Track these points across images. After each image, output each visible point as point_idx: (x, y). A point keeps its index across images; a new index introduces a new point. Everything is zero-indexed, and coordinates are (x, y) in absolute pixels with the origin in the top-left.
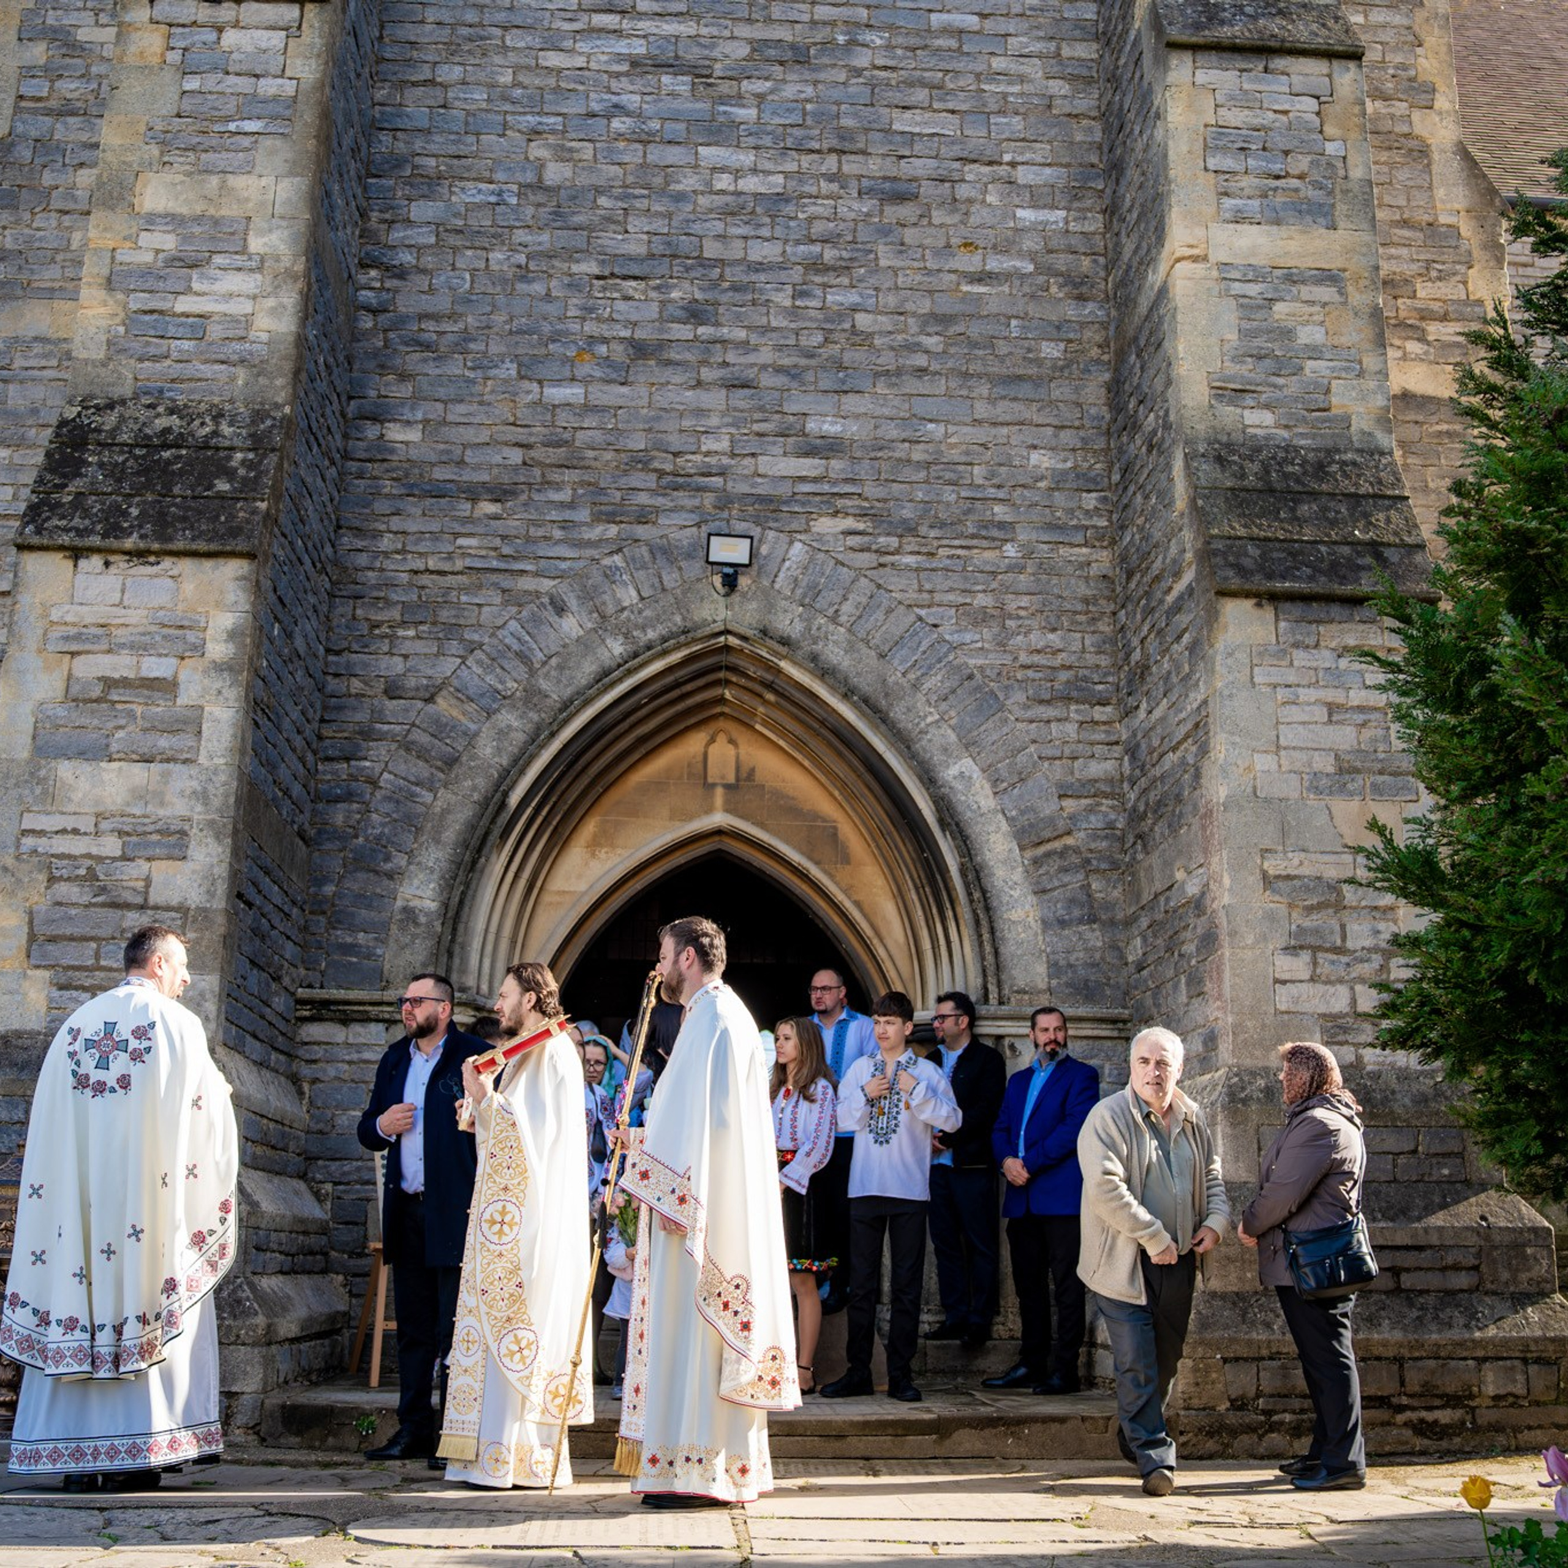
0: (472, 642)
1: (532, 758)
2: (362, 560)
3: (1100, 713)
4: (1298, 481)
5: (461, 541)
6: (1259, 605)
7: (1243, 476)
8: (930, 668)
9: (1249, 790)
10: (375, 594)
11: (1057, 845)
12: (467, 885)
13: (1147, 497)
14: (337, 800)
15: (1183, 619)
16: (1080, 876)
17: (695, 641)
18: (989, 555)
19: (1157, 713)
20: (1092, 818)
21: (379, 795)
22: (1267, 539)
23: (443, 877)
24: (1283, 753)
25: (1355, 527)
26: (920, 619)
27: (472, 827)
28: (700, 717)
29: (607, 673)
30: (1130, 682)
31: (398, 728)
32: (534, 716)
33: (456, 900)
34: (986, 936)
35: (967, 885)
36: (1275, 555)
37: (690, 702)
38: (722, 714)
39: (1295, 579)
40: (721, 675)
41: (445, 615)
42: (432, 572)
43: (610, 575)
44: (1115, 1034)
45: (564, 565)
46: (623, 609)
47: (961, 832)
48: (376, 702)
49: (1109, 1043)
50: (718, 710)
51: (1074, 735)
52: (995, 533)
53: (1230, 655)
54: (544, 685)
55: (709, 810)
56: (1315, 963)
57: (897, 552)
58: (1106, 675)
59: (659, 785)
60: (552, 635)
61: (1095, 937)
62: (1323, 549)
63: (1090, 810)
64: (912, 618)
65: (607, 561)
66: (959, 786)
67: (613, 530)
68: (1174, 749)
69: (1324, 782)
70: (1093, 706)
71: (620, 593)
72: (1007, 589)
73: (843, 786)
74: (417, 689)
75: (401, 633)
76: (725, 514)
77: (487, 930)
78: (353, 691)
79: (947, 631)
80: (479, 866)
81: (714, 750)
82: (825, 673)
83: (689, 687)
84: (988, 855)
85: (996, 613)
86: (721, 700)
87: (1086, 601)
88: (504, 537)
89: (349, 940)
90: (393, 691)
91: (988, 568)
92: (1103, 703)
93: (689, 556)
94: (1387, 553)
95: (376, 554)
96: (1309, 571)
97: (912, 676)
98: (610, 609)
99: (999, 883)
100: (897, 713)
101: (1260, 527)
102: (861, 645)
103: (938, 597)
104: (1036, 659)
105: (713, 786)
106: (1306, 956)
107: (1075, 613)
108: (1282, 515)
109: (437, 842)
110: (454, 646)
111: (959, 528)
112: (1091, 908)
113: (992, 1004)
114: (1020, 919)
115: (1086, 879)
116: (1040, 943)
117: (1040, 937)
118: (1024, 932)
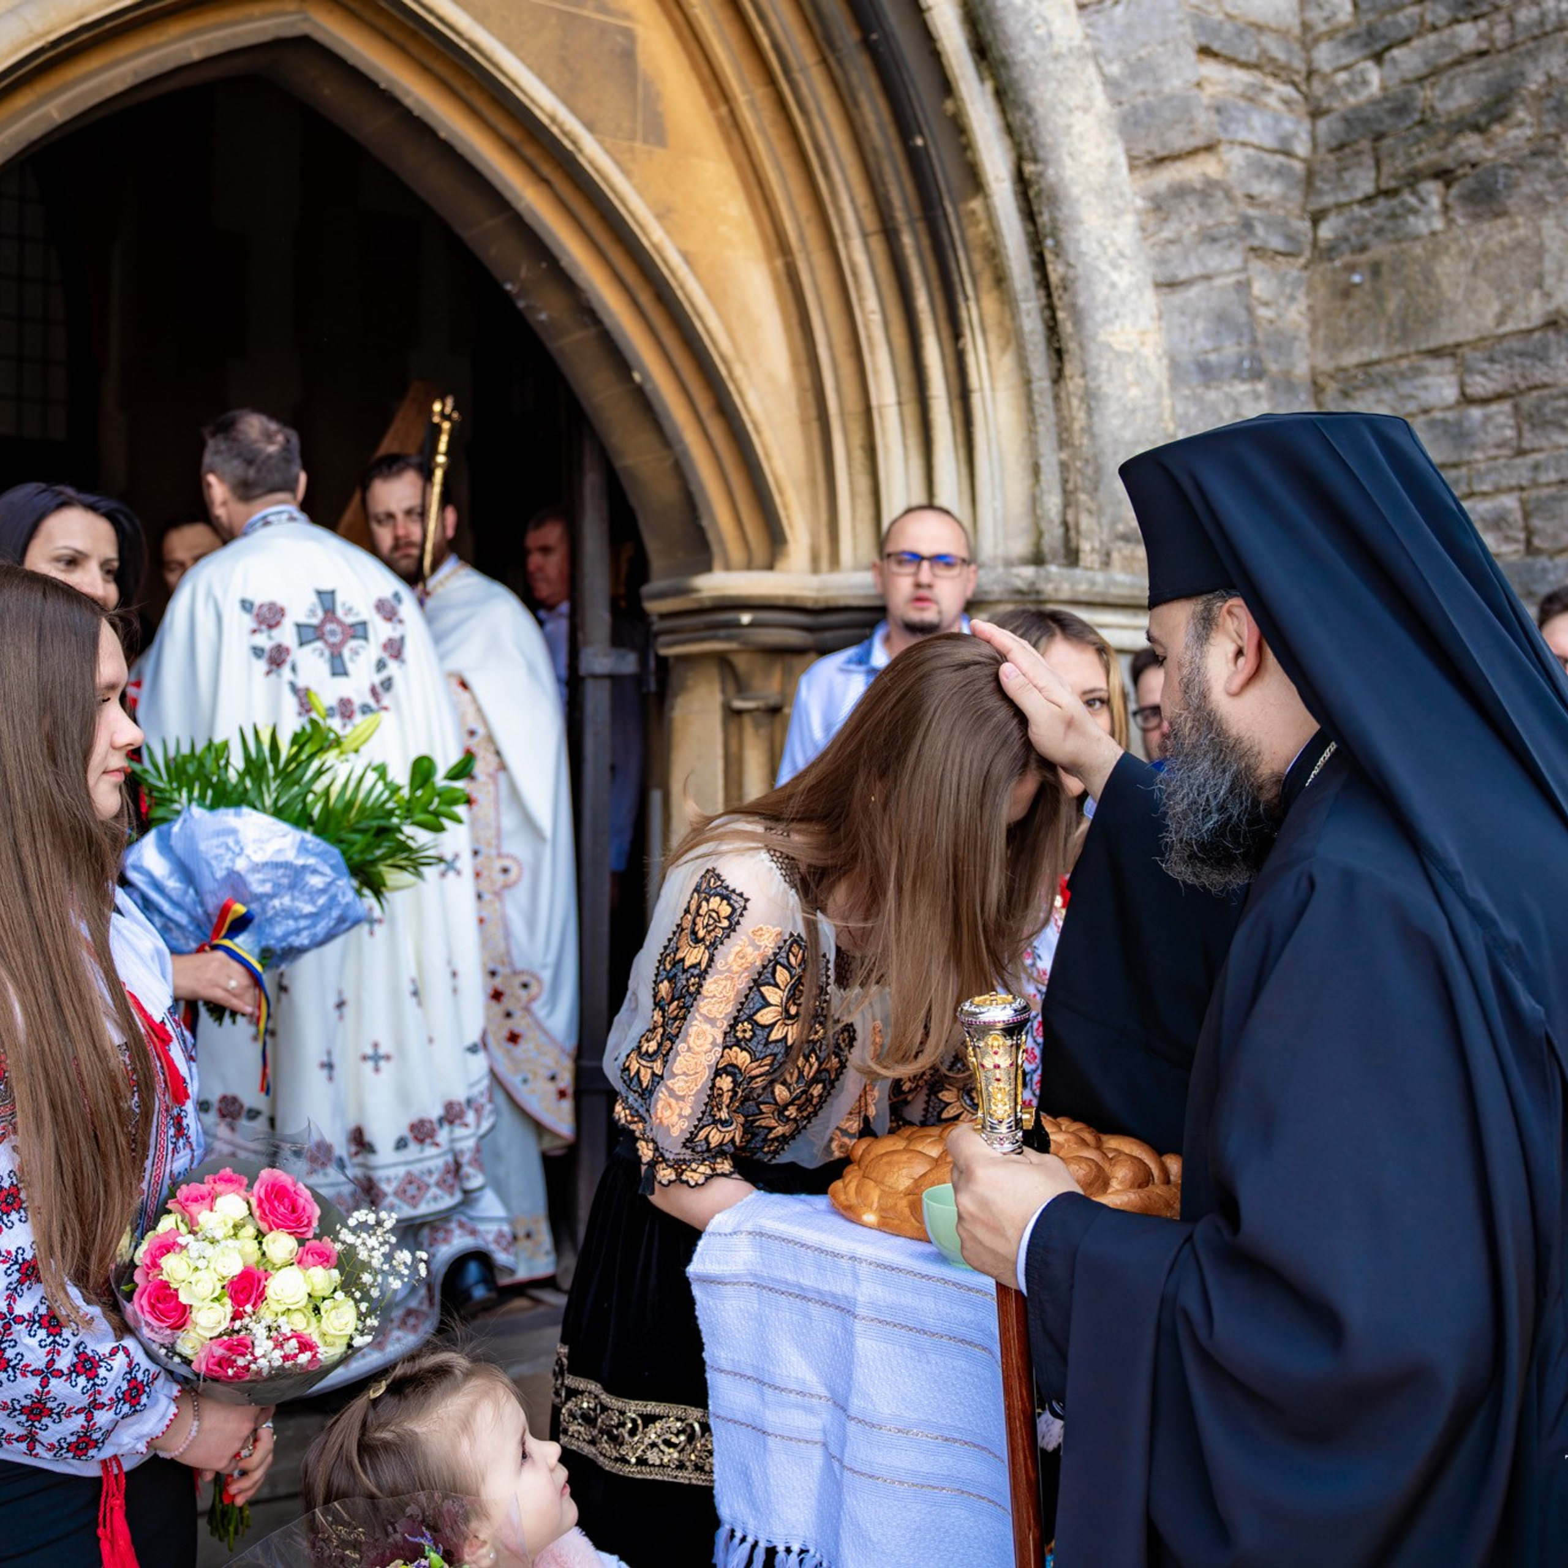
16: (1235, 259)
20: (1257, 120)
34: (1074, 384)
63: (1252, 98)
99: (1091, 247)
112: (1254, 342)
113: (1089, 565)
114: (1130, 349)
115: (1244, 269)
116: (1166, 416)
117: (1167, 402)
118: (1137, 383)
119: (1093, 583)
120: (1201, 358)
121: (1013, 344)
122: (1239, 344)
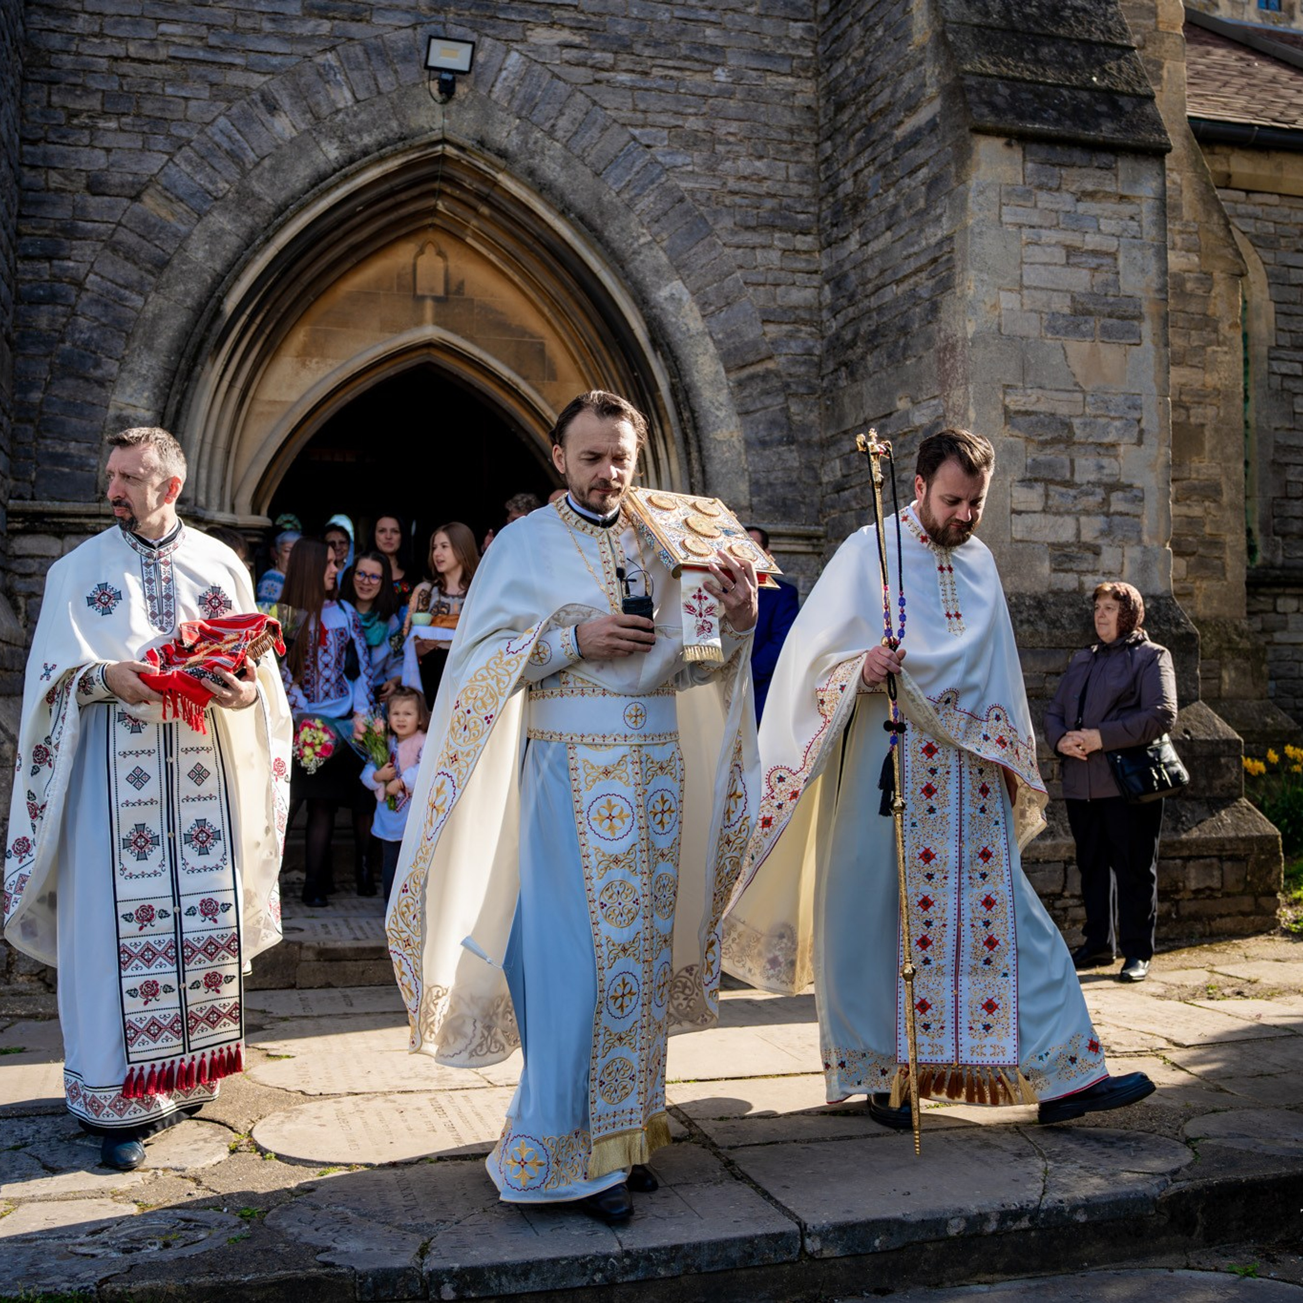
0: (179, 138)
1: (248, 262)
2: (56, 41)
3: (802, 242)
4: (1037, 23)
5: (163, 28)
6: (1009, 145)
7: (987, 14)
8: (643, 188)
9: (995, 327)
10: (72, 80)
11: (759, 368)
12: (184, 394)
13: (870, 29)
14: (41, 301)
15: (919, 154)
16: (780, 399)
17: (412, 148)
18: (699, 78)
19: (875, 246)
20: (793, 344)
21: (85, 297)
22: (1014, 79)
23: (157, 386)
24: (1025, 292)
25: (1092, 74)
26: (634, 138)
27: (186, 334)
28: (411, 227)
29: (322, 177)
30: (836, 214)
31: (103, 227)
32: (248, 220)
33: (173, 409)
34: (694, 455)
35: (677, 405)
36: (1024, 96)
37: (404, 211)
38: (432, 225)
39: (1044, 121)
40: (436, 185)
41: (149, 107)
42: (133, 60)
43: (323, 74)
44: (810, 549)
45: (275, 61)
46: (338, 111)
47: (671, 352)
48: (77, 198)
49: (803, 558)
50: (429, 221)
51: (777, 263)
52: (707, 56)
53: (982, 193)
54: (258, 187)
55: (419, 322)
56: (1047, 496)
57: (612, 69)
58: (808, 204)
59: (368, 296)
60: (265, 135)
61: (793, 458)
62: (1065, 93)
63: (791, 336)
64: (626, 137)
65: (320, 59)
66: (670, 308)
67: (326, 27)
68: (898, 282)
69: (1061, 322)
70: (795, 234)
71: (334, 94)
72: (717, 113)
73: (553, 302)
74: (122, 185)
75: (101, 124)
76: (441, 17)
77: (203, 441)
78: (52, 185)
79: (659, 151)
80: (195, 374)
81: (423, 261)
82: (543, 189)
83: (403, 197)
84: (696, 376)
85: (707, 137)
86: (433, 211)
87: (791, 131)
88: (210, 26)
89: (60, 449)
90: (96, 186)
91: (700, 91)
92: (805, 232)
93: (405, 59)
94: (1122, 101)
95: (71, 36)
96: (1054, 114)
97: (626, 196)
98: (325, 110)
99: (706, 404)
100: (612, 232)
101: (1007, 65)
102: (576, 162)
103: (651, 117)
104: (744, 185)
105: (423, 298)
106: (1039, 488)
107: (781, 142)
108: (1026, 56)
109: (150, 348)
110: (160, 142)
111: (673, 48)
114: (725, 439)
115: (785, 402)
116: (744, 463)
117: (744, 457)
120: (761, 438)
122: (782, 432)
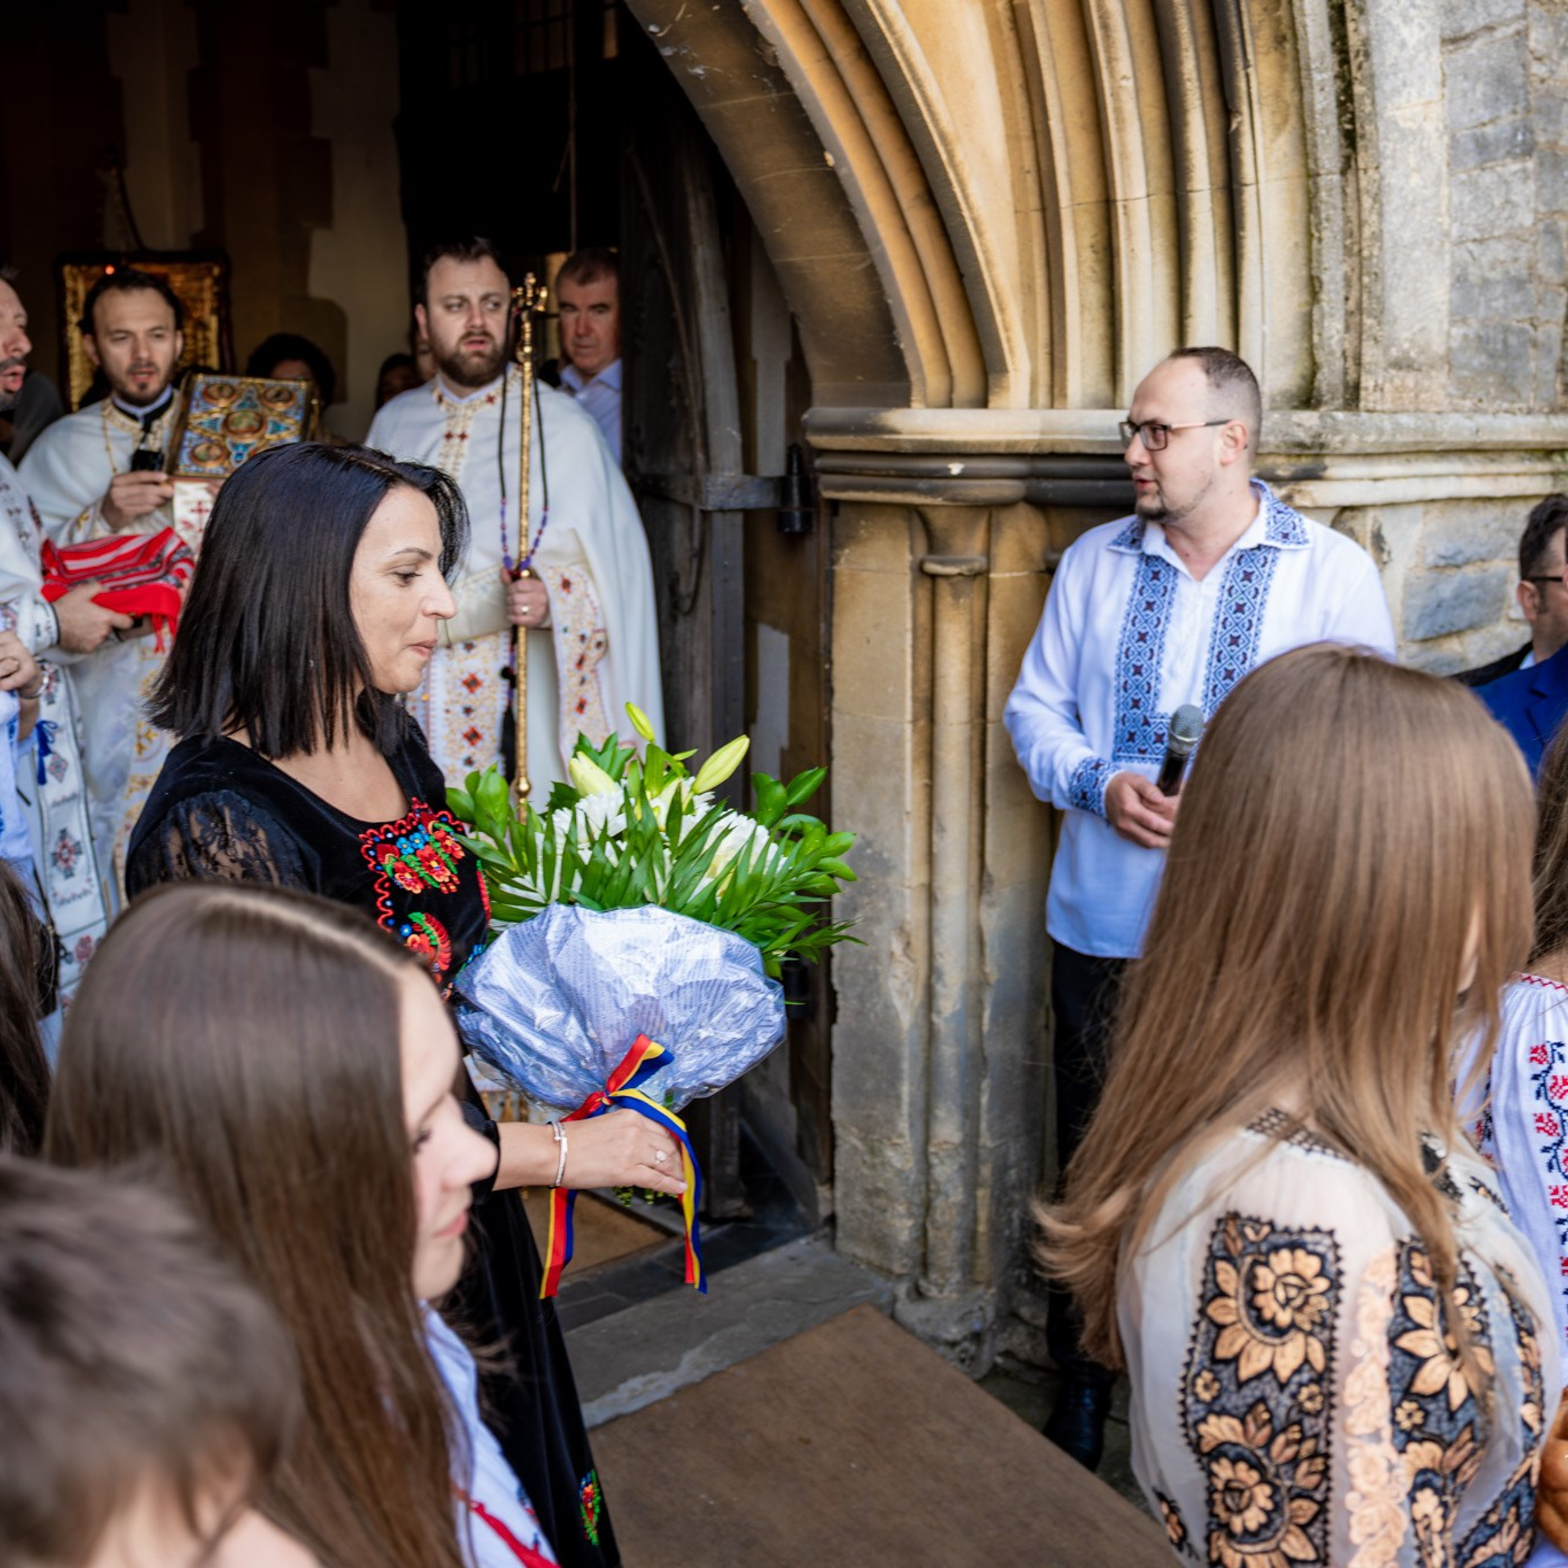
16: (1517, 4)
61: (1526, 198)
112: (1527, 110)
113: (1371, 406)
114: (1414, 127)
115: (1524, 16)
116: (1443, 209)
117: (1445, 191)
118: (1418, 170)
119: (1381, 432)
120: (1478, 131)
121: (1293, 121)
122: (1514, 112)
